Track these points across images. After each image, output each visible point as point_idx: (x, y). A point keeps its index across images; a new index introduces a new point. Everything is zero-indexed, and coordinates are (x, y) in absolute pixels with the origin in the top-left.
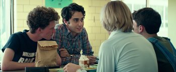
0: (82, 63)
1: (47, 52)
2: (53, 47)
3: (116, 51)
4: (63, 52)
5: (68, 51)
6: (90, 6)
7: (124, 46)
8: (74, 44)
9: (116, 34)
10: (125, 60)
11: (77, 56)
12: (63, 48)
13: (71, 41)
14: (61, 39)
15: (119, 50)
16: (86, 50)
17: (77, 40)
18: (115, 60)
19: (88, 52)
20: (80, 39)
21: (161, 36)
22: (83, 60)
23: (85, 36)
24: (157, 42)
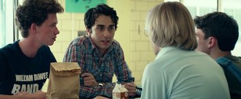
0: (117, 96)
1: (65, 78)
2: (73, 72)
3: (168, 77)
4: (87, 78)
5: (95, 77)
6: (133, 11)
7: (180, 70)
8: (102, 65)
9: (167, 52)
10: (181, 91)
11: (109, 84)
12: (87, 72)
13: (98, 61)
14: (84, 59)
15: (172, 77)
16: (122, 75)
17: (106, 59)
18: (166, 91)
19: (126, 78)
20: (111, 59)
21: (237, 56)
22: (119, 92)
23: (119, 54)
24: (230, 64)
